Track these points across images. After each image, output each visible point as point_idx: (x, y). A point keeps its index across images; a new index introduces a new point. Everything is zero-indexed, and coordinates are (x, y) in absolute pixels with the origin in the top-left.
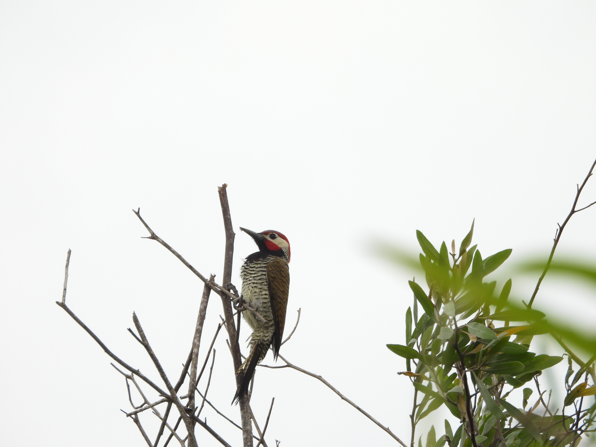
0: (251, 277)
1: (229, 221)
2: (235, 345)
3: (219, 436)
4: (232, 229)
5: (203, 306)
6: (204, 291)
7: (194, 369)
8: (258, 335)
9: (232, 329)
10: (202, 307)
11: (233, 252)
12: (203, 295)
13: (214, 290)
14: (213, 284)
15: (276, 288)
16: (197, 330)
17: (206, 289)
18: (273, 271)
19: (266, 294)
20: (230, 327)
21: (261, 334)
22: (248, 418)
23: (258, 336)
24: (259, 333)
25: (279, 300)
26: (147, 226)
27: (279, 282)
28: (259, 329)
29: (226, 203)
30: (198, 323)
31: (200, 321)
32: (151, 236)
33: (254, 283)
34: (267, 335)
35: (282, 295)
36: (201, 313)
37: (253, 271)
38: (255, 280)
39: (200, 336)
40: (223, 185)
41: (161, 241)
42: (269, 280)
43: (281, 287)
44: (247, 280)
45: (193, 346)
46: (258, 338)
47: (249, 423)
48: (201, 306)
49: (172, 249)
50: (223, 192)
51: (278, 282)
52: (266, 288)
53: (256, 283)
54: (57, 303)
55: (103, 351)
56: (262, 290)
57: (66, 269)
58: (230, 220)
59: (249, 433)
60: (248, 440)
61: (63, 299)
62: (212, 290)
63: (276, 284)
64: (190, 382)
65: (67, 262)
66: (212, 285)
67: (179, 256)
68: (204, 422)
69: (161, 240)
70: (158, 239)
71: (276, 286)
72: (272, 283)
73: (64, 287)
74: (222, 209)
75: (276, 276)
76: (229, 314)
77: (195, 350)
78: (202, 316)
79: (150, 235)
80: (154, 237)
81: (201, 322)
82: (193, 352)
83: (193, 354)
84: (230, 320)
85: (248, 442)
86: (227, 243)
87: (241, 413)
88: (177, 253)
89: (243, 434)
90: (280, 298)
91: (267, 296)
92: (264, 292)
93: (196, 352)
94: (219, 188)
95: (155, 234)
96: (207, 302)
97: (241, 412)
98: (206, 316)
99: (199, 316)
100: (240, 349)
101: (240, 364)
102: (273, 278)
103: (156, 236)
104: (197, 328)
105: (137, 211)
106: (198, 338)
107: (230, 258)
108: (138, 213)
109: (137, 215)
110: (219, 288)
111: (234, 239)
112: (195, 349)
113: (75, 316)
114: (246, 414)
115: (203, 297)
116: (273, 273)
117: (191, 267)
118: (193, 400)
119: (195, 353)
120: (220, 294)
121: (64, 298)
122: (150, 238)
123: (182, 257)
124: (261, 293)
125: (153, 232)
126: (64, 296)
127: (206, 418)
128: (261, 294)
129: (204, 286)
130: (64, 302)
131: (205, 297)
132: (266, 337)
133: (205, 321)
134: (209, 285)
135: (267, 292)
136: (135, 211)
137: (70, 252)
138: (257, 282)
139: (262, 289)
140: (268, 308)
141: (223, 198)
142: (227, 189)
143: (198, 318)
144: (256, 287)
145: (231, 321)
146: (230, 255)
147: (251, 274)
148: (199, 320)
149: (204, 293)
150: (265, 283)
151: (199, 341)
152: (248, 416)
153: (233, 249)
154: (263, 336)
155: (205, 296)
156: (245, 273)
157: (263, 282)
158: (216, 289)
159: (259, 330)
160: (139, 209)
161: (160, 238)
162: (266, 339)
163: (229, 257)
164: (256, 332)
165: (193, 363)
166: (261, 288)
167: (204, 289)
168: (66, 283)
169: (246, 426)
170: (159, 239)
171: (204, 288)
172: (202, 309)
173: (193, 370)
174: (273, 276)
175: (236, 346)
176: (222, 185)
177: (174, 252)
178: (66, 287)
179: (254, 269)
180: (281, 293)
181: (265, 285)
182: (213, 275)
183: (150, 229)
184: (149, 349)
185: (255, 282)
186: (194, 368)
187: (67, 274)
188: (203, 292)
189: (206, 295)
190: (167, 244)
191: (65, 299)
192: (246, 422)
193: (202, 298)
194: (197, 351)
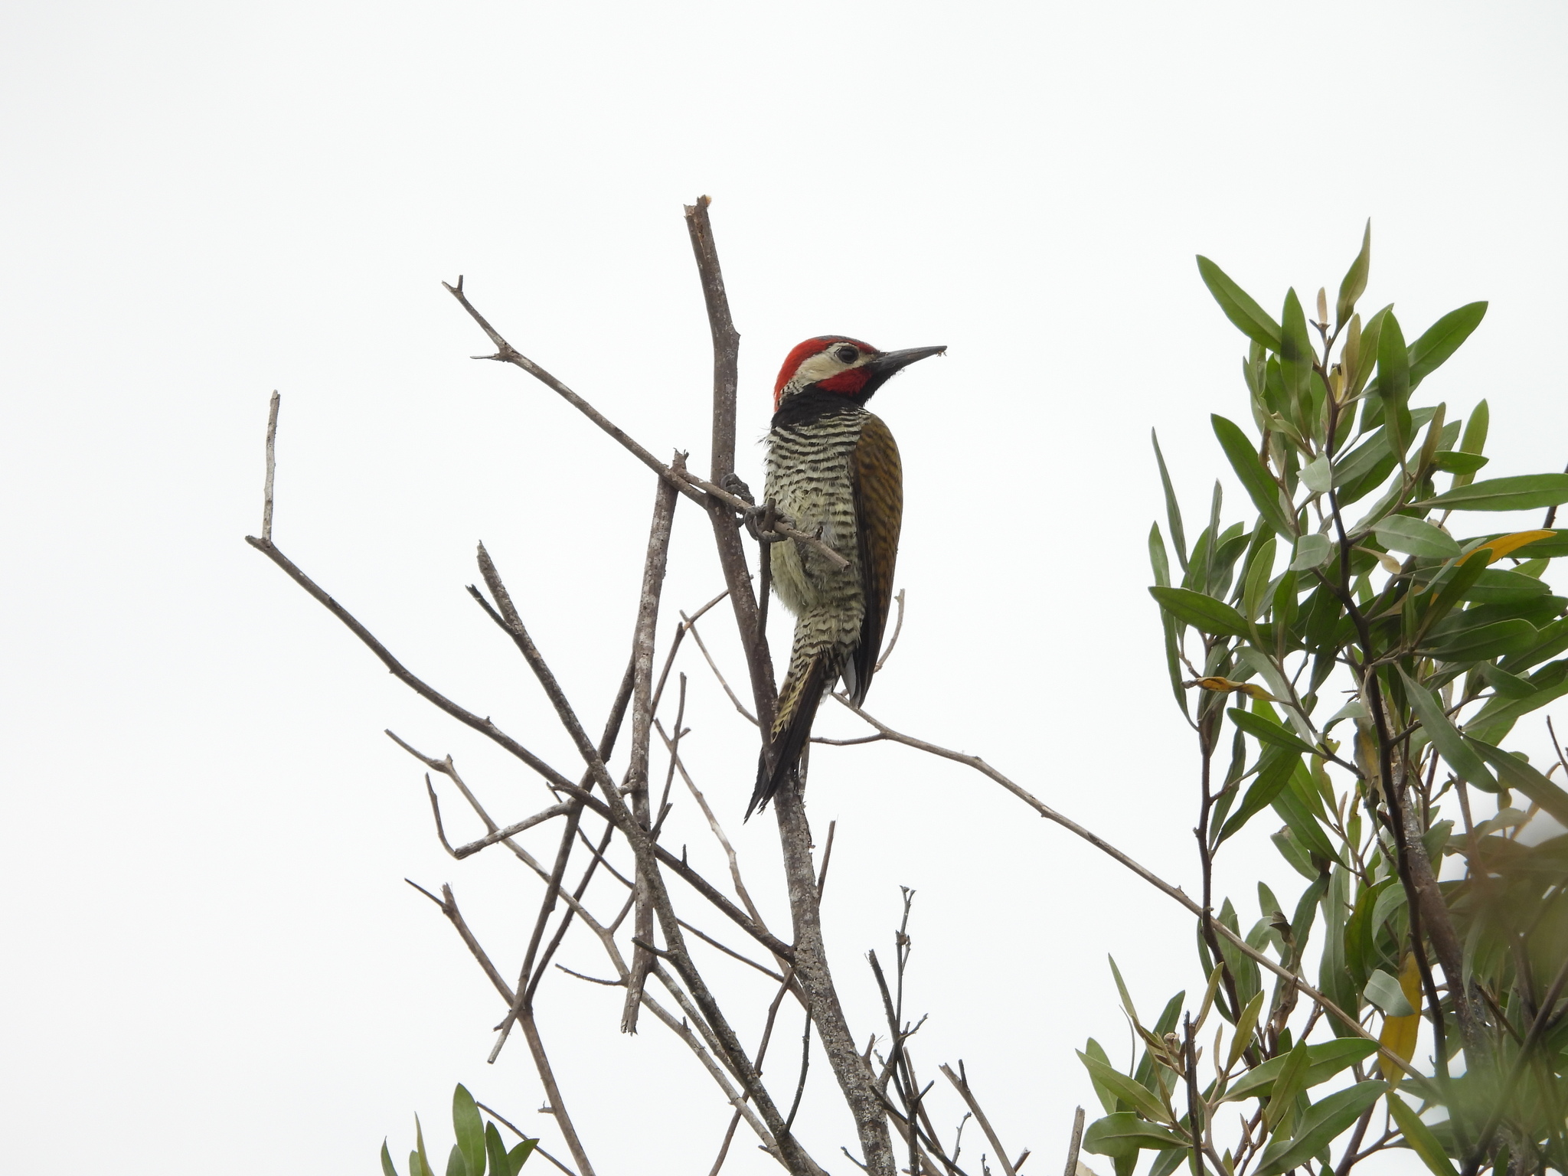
0: (802, 463)
1: (720, 300)
2: (757, 641)
3: (723, 898)
4: (729, 321)
5: (658, 539)
6: (657, 497)
7: (642, 715)
8: (823, 627)
9: (744, 599)
10: (654, 541)
11: (735, 385)
12: (656, 510)
13: (686, 493)
14: (682, 477)
15: (874, 496)
16: (645, 608)
17: (664, 492)
18: (869, 449)
19: (845, 513)
20: (738, 593)
21: (833, 624)
22: (802, 846)
23: (823, 632)
24: (824, 622)
25: (882, 532)
26: (485, 325)
27: (883, 481)
28: (823, 611)
29: (709, 251)
30: (647, 588)
31: (652, 582)
32: (498, 352)
33: (811, 480)
34: (848, 626)
35: (889, 517)
36: (653, 559)
37: (812, 445)
38: (814, 470)
39: (653, 624)
40: (698, 199)
41: (529, 365)
42: (857, 472)
43: (889, 495)
44: (788, 472)
45: (634, 653)
46: (825, 638)
47: (804, 860)
48: (653, 539)
49: (561, 386)
50: (698, 220)
51: (879, 481)
52: (847, 496)
53: (818, 480)
54: (250, 540)
55: (385, 668)
56: (833, 500)
57: (267, 448)
58: (723, 296)
59: (806, 887)
60: (805, 907)
61: (264, 528)
62: (680, 494)
63: (876, 485)
64: (633, 751)
65: (271, 428)
66: (682, 481)
67: (582, 406)
68: (681, 859)
69: (529, 361)
70: (521, 358)
71: (875, 490)
72: (863, 481)
73: (267, 494)
74: (699, 266)
75: (876, 463)
76: (735, 558)
77: (642, 663)
78: (656, 568)
79: (496, 350)
80: (507, 354)
81: (655, 583)
82: (637, 667)
83: (637, 676)
84: (739, 574)
85: (805, 911)
86: (716, 361)
87: (782, 834)
88: (577, 396)
89: (791, 891)
90: (884, 524)
91: (848, 519)
92: (840, 507)
93: (645, 667)
94: (688, 208)
95: (510, 347)
96: (668, 529)
97: (781, 829)
98: (667, 568)
99: (647, 566)
100: (771, 655)
101: (772, 696)
102: (869, 467)
103: (514, 351)
104: (645, 601)
105: (455, 285)
106: (649, 630)
107: (729, 403)
108: (458, 292)
109: (456, 296)
110: (701, 486)
111: (737, 348)
112: (640, 660)
113: (301, 574)
114: (796, 834)
115: (658, 514)
116: (868, 455)
117: (617, 434)
118: (644, 801)
119: (642, 670)
120: (706, 502)
121: (268, 527)
122: (498, 357)
123: (591, 407)
124: (831, 509)
125: (503, 340)
126: (268, 521)
127: (685, 847)
128: (834, 511)
129: (659, 485)
130: (267, 538)
131: (663, 514)
132: (847, 632)
133: (665, 582)
134: (673, 480)
135: (849, 508)
136: (450, 286)
137: (276, 400)
138: (821, 476)
139: (835, 497)
140: (848, 552)
141: (699, 235)
142: (711, 211)
143: (646, 573)
144: (816, 489)
145: (741, 578)
146: (728, 393)
147: (805, 454)
148: (649, 578)
149: (658, 504)
150: (846, 482)
151: (652, 636)
152: (802, 840)
153: (735, 377)
154: (839, 631)
155: (661, 511)
156: (784, 453)
157: (837, 478)
158: (693, 490)
159: (826, 612)
160: (461, 278)
161: (525, 358)
162: (847, 639)
163: (726, 398)
164: (817, 619)
165: (639, 698)
166: (832, 495)
167: (659, 494)
168: (272, 485)
169: (798, 868)
170: (523, 359)
171: (659, 491)
172: (656, 548)
173: (639, 717)
174: (867, 461)
175: (757, 645)
176: (696, 200)
177: (566, 394)
178: (272, 497)
179: (814, 441)
180: (888, 512)
181: (843, 486)
182: (681, 452)
183: (496, 334)
184: (527, 646)
185: (815, 475)
186: (642, 712)
187: (271, 460)
188: (655, 501)
189: (666, 509)
190: (546, 373)
191: (270, 528)
192: (797, 856)
193: (654, 517)
194: (649, 665)
